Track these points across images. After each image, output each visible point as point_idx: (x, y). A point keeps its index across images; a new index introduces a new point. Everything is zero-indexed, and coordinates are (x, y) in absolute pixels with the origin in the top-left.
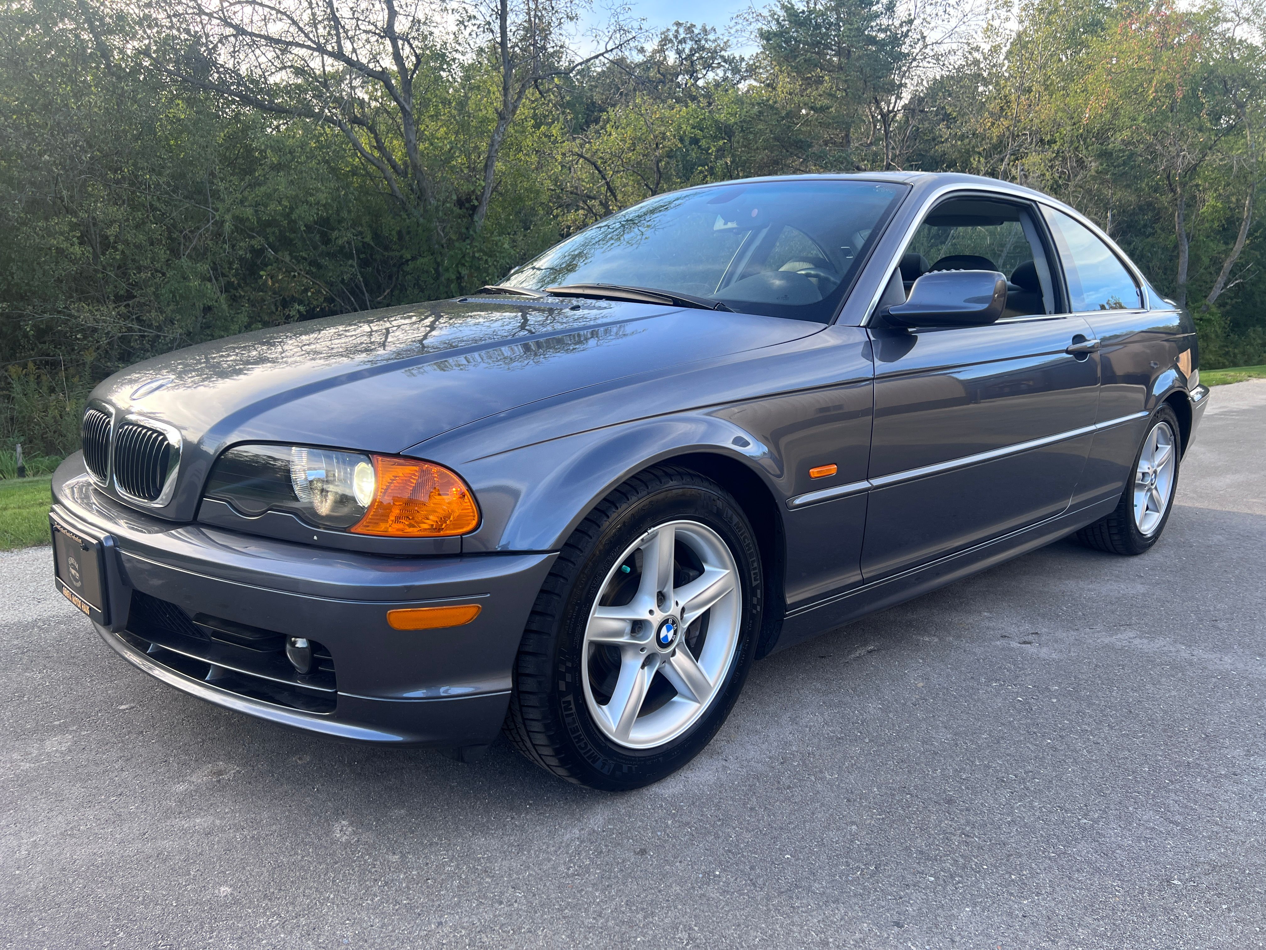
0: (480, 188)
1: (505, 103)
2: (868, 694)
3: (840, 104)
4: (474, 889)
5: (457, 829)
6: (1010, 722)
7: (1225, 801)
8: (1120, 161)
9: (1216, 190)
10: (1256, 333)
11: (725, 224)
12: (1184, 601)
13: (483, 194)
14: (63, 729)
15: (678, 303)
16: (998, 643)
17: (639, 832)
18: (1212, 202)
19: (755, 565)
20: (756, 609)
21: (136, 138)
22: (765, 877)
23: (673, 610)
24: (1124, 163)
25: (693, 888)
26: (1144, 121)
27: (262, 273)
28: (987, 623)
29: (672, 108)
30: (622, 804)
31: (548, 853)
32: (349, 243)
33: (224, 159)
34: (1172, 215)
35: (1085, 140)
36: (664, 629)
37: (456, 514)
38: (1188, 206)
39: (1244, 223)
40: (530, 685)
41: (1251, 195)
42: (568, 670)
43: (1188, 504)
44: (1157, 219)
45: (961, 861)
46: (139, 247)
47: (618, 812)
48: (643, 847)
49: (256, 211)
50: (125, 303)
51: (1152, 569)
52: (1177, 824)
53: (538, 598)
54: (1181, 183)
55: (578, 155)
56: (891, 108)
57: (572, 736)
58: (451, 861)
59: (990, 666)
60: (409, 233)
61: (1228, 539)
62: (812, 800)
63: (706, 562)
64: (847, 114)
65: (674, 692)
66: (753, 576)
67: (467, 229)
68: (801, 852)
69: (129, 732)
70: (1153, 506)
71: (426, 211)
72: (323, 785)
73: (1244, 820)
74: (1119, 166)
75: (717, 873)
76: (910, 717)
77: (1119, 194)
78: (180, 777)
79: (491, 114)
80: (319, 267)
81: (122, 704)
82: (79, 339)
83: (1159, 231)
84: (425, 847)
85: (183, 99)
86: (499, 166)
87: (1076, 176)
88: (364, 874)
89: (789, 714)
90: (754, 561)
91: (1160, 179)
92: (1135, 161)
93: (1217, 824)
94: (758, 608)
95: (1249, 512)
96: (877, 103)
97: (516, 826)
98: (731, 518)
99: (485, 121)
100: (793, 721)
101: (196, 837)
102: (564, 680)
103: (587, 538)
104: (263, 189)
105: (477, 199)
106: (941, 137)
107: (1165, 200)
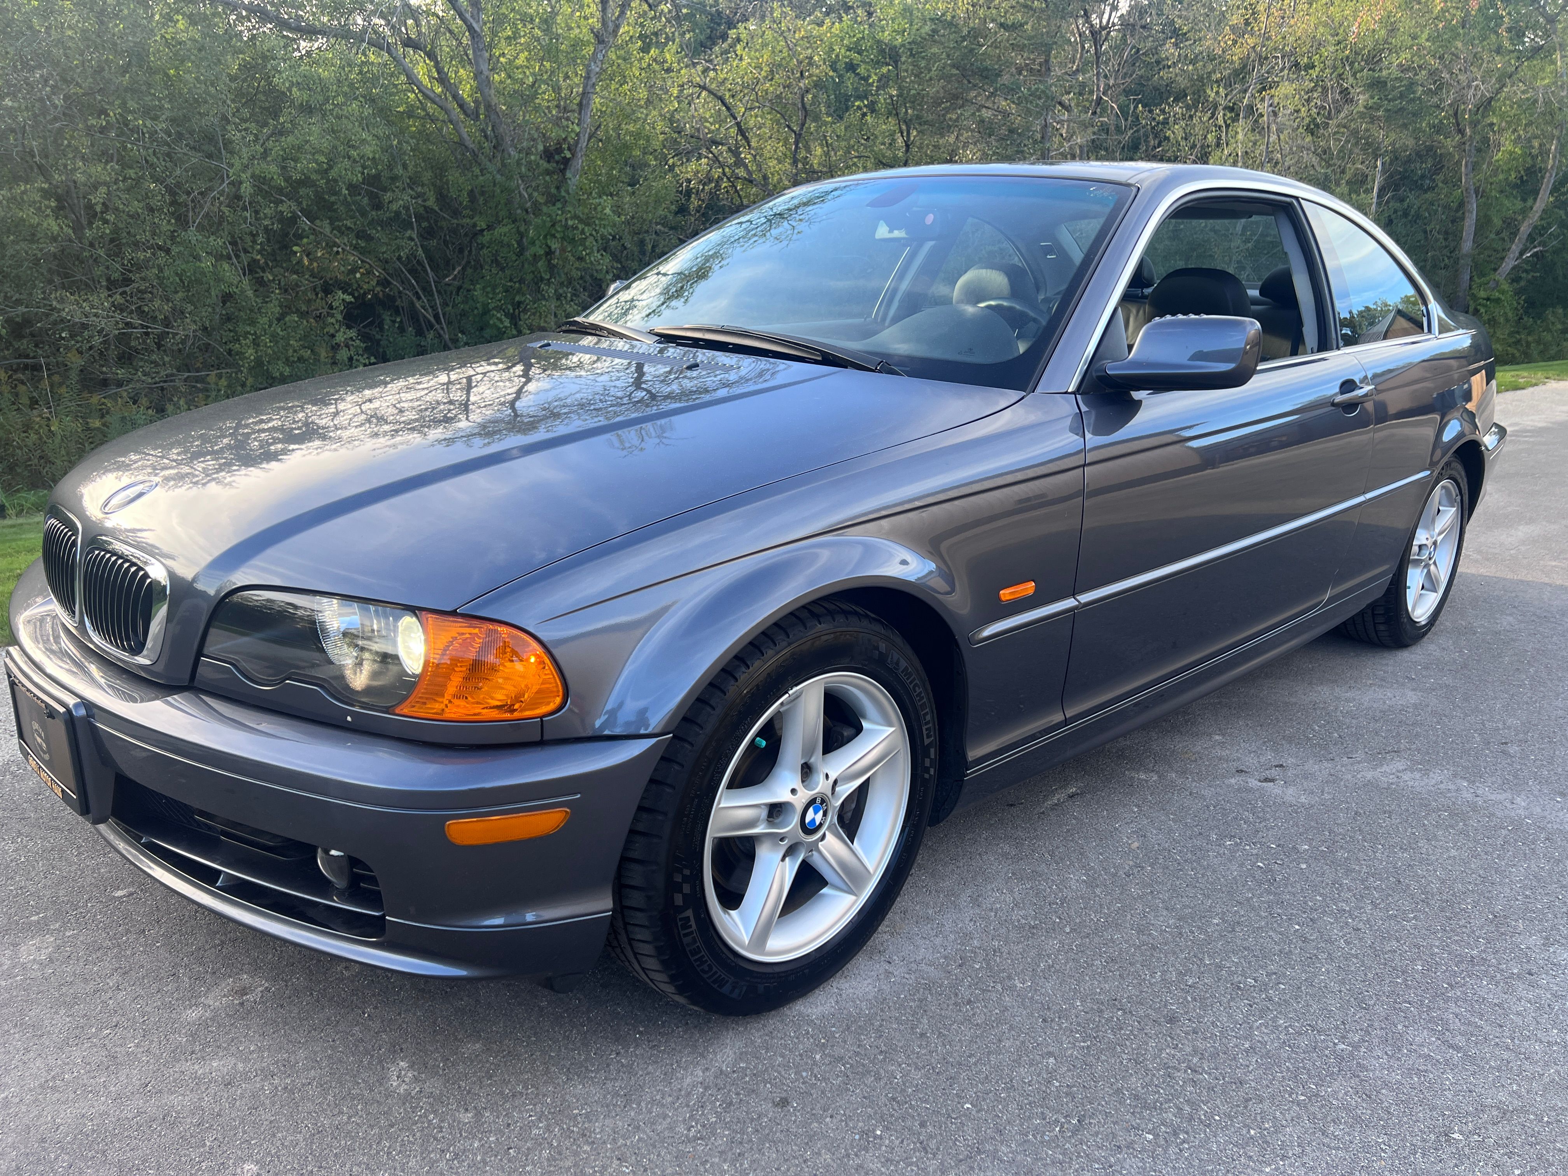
0: (573, 135)
1: (604, 23)
2: (1069, 859)
3: (1039, 18)
4: (568, 1163)
5: (547, 1071)
6: (1248, 899)
7: (1518, 1014)
8: (1396, 93)
9: (1515, 130)
10: (1555, 316)
11: (891, 231)
12: (1466, 715)
13: (577, 143)
14: (42, 928)
15: (828, 359)
16: (1233, 781)
17: (779, 1073)
18: (1508, 146)
19: (928, 718)
20: (928, 773)
21: (124, 70)
22: (939, 1138)
23: (821, 786)
24: (1402, 96)
25: (848, 1155)
26: (1427, 40)
27: (295, 248)
28: (1219, 752)
29: (820, 24)
30: (758, 1030)
31: (663, 1106)
32: (407, 208)
33: (239, 94)
34: (1459, 163)
35: (1352, 64)
36: (811, 811)
37: (535, 689)
38: (1479, 150)
39: (1548, 174)
40: (636, 899)
41: (1558, 138)
42: (686, 879)
43: (1472, 570)
44: (1438, 167)
45: (1187, 1109)
46: (135, 216)
47: (753, 1042)
48: (784, 1095)
49: (284, 168)
50: (121, 290)
51: (1426, 668)
52: (1458, 1049)
53: (646, 790)
54: (1471, 123)
55: (700, 86)
56: (1104, 22)
57: (692, 959)
58: (539, 1120)
59: (1223, 815)
60: (483, 193)
61: (1521, 622)
62: (999, 1022)
63: (864, 717)
64: (1047, 32)
65: (824, 883)
66: (925, 732)
67: (558, 188)
68: (984, 1100)
69: (128, 931)
70: (1430, 584)
71: (504, 165)
72: (376, 1008)
73: (1541, 1042)
74: (1394, 99)
75: (878, 1133)
76: (1121, 893)
77: (1393, 136)
78: (192, 999)
79: (586, 35)
80: (369, 238)
81: (118, 889)
82: (63, 339)
83: (1440, 185)
84: (506, 1099)
85: (184, 14)
86: (597, 101)
87: (1339, 112)
88: (428, 1141)
89: (969, 892)
90: (927, 714)
91: (1445, 117)
92: (1414, 93)
93: (1508, 1049)
94: (932, 771)
95: (1547, 580)
96: (1087, 15)
97: (623, 1065)
98: (897, 664)
99: (577, 44)
100: (975, 901)
101: (213, 1088)
102: (680, 891)
103: (709, 709)
104: (290, 139)
105: (569, 149)
106: (1168, 59)
107: (1450, 144)
